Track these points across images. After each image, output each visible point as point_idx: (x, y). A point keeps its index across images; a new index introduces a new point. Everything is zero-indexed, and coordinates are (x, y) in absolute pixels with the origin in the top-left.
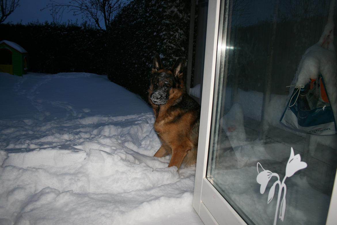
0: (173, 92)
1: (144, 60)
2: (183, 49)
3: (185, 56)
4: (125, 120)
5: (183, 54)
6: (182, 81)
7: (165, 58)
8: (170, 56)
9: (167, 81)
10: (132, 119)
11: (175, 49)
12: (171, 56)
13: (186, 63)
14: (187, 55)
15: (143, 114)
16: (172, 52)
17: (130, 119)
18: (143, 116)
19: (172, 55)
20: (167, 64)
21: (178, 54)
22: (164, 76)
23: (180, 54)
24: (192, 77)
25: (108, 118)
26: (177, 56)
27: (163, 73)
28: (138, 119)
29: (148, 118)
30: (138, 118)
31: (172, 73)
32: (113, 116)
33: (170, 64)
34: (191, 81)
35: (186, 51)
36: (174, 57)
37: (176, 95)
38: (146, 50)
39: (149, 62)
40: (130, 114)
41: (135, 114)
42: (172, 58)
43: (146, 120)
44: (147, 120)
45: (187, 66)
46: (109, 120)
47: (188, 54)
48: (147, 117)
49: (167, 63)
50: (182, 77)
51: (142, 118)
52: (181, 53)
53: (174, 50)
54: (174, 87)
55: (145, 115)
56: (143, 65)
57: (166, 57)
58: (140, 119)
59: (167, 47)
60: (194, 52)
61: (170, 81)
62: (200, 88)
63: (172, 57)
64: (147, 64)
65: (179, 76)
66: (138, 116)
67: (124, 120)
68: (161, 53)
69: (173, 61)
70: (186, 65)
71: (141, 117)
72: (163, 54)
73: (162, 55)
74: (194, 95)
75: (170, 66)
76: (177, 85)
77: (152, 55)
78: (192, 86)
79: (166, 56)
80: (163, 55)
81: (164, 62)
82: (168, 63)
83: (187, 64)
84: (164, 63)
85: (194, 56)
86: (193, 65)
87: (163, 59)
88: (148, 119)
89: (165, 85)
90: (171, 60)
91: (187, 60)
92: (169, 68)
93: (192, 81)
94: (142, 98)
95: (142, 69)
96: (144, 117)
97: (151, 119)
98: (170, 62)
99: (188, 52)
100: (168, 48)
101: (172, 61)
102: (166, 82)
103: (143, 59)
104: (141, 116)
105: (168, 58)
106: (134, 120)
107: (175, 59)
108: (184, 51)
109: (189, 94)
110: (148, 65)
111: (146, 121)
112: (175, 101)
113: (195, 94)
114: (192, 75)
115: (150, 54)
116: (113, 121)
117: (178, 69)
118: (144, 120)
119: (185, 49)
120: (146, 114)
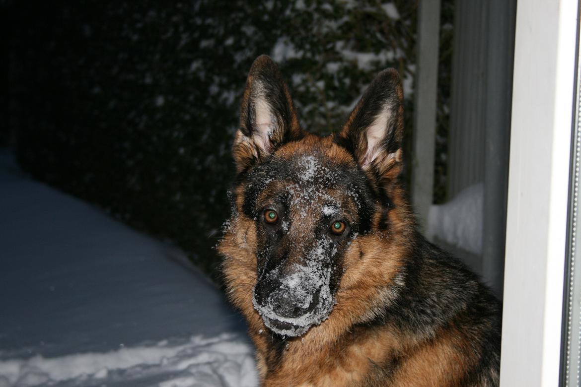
0: (362, 254)
1: (198, 69)
2: (391, 11)
3: (402, 47)
4: (110, 372)
5: (392, 37)
6: (395, 192)
7: (304, 58)
8: (326, 51)
9: (329, 204)
10: (145, 366)
11: (349, 12)
12: (333, 49)
13: (408, 83)
14: (413, 43)
15: (197, 340)
16: (340, 28)
17: (133, 367)
18: (200, 352)
19: (339, 45)
20: (313, 89)
21: (368, 37)
22: (316, 179)
23: (379, 36)
24: (441, 149)
25: (22, 367)
26: (361, 47)
27: (305, 159)
28: (172, 369)
29: (226, 360)
30: (175, 363)
31: (349, 158)
32: (48, 355)
33: (329, 86)
34: (436, 172)
35: (407, 23)
36: (348, 54)
37: (375, 270)
38: (209, 21)
39: (225, 80)
40: (133, 341)
41: (160, 339)
42: (338, 58)
43: (215, 371)
44: (221, 371)
45: (413, 96)
46: (27, 374)
47: (415, 36)
48: (221, 358)
49: (314, 85)
50: (397, 171)
51: (192, 361)
52: (382, 32)
53: (346, 19)
54: (364, 227)
55: (209, 345)
56: (191, 98)
57: (309, 55)
58: (183, 365)
59: (314, 6)
60: (448, 26)
61: (345, 205)
62: (480, 201)
63: (337, 53)
64: (214, 89)
65: (382, 168)
66: (171, 353)
67: (102, 374)
68: (281, 36)
69: (342, 75)
70: (408, 90)
71: (190, 356)
72: (292, 40)
73: (286, 44)
74: (450, 239)
75: (329, 98)
76: (377, 217)
77: (238, 47)
78: (440, 197)
79: (308, 46)
80: (291, 46)
81: (297, 79)
82: (321, 84)
83: (414, 86)
84: (299, 86)
85: (446, 45)
86: (444, 91)
87: (292, 66)
88: (227, 365)
89: (325, 226)
90: (333, 67)
91: (412, 68)
92: (322, 109)
93: (440, 168)
94: (191, 258)
95: (187, 117)
96: (203, 358)
97: (238, 367)
98: (328, 78)
99: (415, 28)
100: (318, 10)
101: (339, 72)
102: (327, 211)
103: (195, 65)
104: (189, 352)
105: (318, 58)
106: (155, 371)
107: (354, 64)
108: (399, 23)
109: (429, 234)
110: (219, 94)
111: (215, 377)
112: (369, 298)
113: (459, 233)
114: (441, 140)
115: (230, 41)
116: (44, 380)
117: (378, 131)
118: (207, 370)
119: (400, 9)
120: (215, 340)
